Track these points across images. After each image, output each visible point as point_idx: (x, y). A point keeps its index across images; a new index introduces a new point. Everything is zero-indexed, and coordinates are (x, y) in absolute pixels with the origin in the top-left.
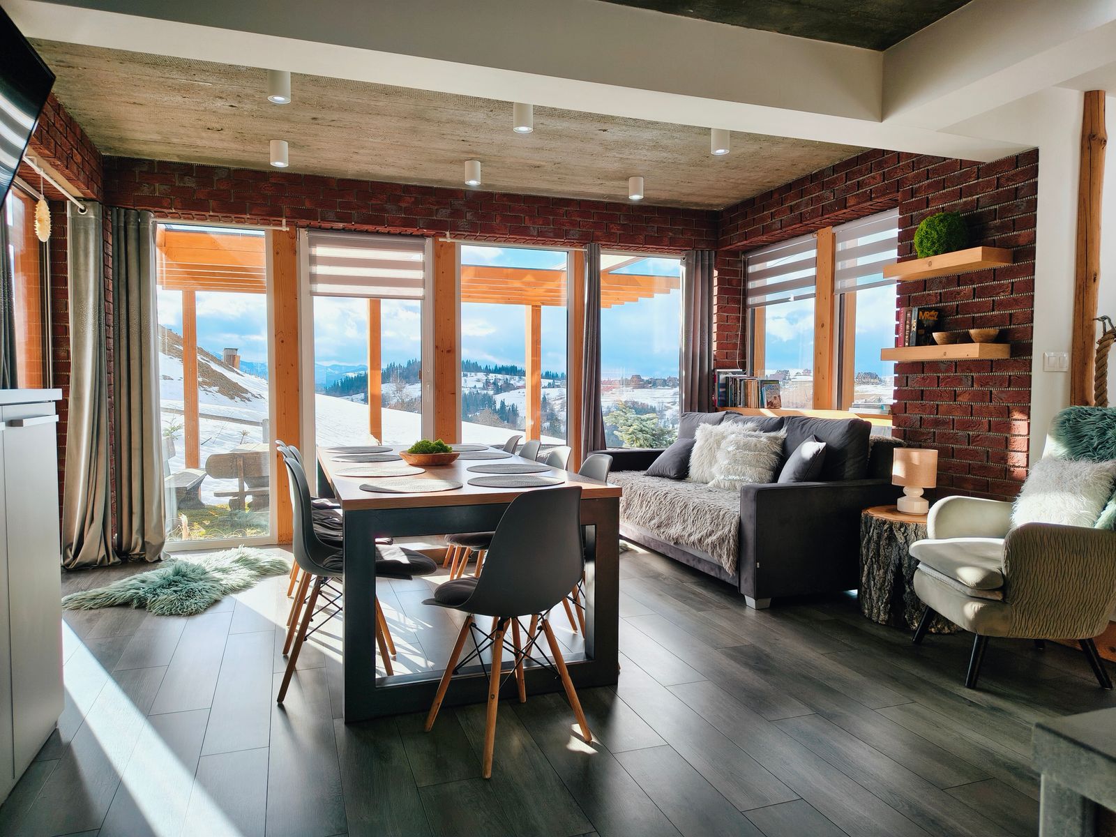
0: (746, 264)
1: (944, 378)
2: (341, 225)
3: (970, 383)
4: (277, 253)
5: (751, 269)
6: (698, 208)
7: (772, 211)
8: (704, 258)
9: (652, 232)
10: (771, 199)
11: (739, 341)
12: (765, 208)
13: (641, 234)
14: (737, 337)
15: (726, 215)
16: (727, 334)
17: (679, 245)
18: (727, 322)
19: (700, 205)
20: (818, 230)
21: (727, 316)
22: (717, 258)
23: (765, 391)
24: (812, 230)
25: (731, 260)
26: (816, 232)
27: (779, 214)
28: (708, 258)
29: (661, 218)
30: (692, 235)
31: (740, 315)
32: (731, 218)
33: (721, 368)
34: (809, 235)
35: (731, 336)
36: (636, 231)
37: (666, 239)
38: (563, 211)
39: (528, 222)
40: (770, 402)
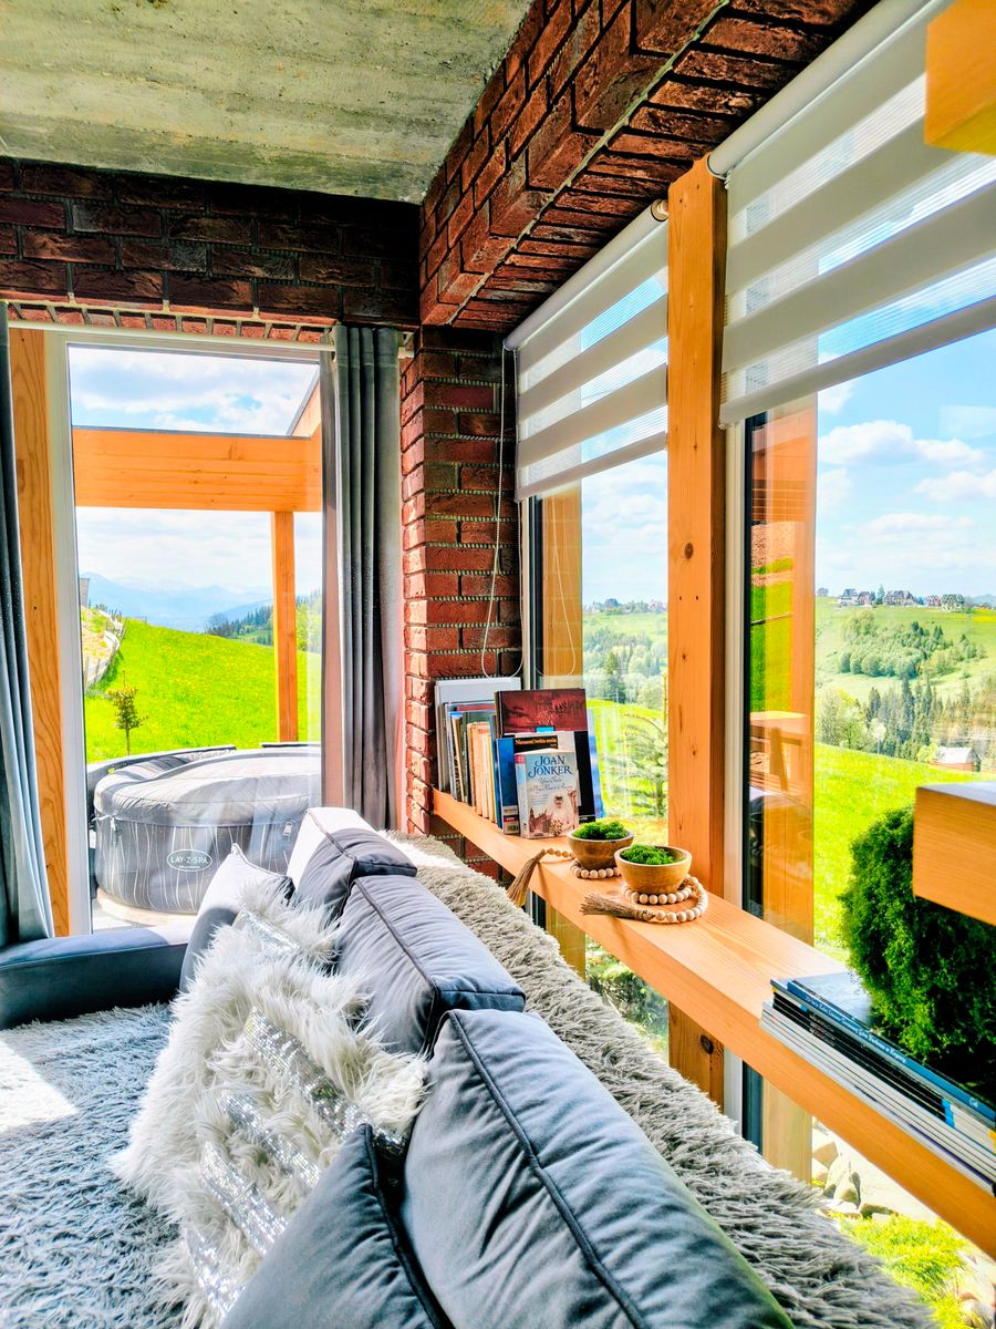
0: (511, 367)
6: (349, 192)
7: (508, 135)
8: (369, 348)
9: (192, 263)
10: (506, 88)
11: (495, 597)
12: (493, 133)
13: (151, 270)
14: (489, 585)
15: (429, 211)
16: (460, 577)
17: (289, 306)
18: (459, 541)
19: (341, 174)
20: (668, 185)
21: (459, 524)
22: (422, 351)
23: (524, 775)
24: (648, 190)
25: (466, 357)
26: (663, 196)
27: (523, 131)
28: (384, 349)
29: (225, 217)
30: (331, 275)
31: (498, 520)
32: (435, 210)
33: (443, 677)
34: (645, 217)
35: (471, 583)
36: (131, 259)
37: (243, 288)
40: (543, 816)
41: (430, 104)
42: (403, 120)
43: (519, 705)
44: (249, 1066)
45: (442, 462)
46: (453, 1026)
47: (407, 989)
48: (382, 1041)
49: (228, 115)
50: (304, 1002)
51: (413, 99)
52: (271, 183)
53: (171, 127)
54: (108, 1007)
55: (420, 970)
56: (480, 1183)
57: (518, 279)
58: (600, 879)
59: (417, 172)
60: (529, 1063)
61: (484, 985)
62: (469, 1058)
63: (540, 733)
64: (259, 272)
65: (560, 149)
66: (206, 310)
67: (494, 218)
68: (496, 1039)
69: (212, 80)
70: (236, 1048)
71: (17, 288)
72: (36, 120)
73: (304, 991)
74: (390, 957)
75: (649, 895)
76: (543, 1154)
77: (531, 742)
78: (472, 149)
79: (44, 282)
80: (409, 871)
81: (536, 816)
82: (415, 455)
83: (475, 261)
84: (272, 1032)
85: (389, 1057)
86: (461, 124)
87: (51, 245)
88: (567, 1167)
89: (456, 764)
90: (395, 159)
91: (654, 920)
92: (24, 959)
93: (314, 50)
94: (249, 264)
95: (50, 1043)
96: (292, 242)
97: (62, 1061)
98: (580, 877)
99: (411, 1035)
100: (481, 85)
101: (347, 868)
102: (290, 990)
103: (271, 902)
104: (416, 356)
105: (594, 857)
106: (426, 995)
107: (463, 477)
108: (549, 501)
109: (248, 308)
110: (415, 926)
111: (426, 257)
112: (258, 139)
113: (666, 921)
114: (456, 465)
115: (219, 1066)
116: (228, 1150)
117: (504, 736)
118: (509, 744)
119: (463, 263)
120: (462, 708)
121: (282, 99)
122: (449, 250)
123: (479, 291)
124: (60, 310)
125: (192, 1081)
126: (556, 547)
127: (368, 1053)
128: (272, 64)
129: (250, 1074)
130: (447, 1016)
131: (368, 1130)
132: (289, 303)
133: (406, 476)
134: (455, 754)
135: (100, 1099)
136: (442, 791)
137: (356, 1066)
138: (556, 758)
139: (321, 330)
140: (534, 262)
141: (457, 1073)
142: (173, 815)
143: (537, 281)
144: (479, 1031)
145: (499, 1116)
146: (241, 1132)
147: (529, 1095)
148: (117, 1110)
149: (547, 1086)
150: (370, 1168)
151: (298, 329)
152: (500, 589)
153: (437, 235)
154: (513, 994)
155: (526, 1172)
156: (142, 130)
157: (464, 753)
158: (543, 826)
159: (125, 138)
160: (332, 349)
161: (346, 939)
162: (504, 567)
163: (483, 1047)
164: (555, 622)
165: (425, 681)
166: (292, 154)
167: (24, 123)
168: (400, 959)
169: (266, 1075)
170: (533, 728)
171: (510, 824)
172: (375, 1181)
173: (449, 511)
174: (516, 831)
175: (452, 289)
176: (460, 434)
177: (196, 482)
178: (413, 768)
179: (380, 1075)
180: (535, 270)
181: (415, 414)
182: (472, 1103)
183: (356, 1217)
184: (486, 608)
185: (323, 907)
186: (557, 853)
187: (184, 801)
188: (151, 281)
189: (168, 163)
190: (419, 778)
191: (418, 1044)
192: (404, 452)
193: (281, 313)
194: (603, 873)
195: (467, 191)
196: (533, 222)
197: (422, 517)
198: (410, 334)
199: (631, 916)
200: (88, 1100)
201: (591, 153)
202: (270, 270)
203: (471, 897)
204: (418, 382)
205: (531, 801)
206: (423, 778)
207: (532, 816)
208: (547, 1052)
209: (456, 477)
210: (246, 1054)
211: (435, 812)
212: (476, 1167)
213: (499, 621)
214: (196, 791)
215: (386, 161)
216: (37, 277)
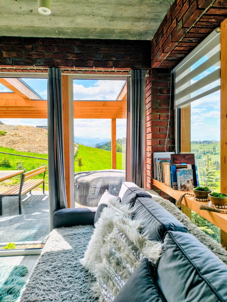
6: (135, 39)
7: (177, 17)
8: (139, 74)
9: (100, 57)
10: (176, 6)
11: (168, 132)
12: (173, 17)
13: (91, 60)
14: (167, 129)
15: (154, 41)
16: (160, 128)
17: (121, 66)
18: (160, 119)
19: (133, 35)
20: (220, 23)
21: (160, 115)
22: (151, 74)
23: (179, 175)
24: (214, 25)
25: (162, 75)
26: (219, 26)
27: (181, 15)
28: (142, 74)
29: (107, 47)
30: (130, 59)
31: (169, 114)
32: (156, 41)
33: (155, 152)
34: (214, 32)
35: (162, 129)
36: (87, 58)
37: (111, 63)
38: (30, 46)
39: (5, 54)
40: (184, 185)
41: (156, 14)
42: (149, 19)
43: (177, 158)
44: (114, 240)
45: (156, 100)
46: (169, 235)
47: (154, 225)
48: (149, 237)
49: (109, 22)
50: (127, 226)
51: (152, 13)
52: (117, 38)
53: (96, 27)
54: (79, 225)
55: (158, 220)
56: (183, 278)
57: (177, 54)
58: (203, 201)
59: (152, 32)
60: (193, 246)
61: (176, 225)
62: (175, 243)
63: (182, 165)
64: (114, 59)
65: (193, 15)
66: (102, 68)
67: (173, 38)
68: (183, 239)
69: (106, 14)
70: (111, 235)
71: (63, 66)
72: (68, 29)
73: (127, 223)
74: (149, 217)
75: (219, 206)
76: (202, 271)
77: (180, 167)
78: (166, 23)
79: (69, 64)
80: (150, 197)
81: (182, 185)
82: (149, 99)
83: (167, 50)
84: (120, 232)
85: (151, 242)
86: (163, 18)
87: (70, 56)
88: (211, 276)
89: (159, 173)
90: (147, 29)
91: (222, 212)
92: (61, 212)
93: (130, 3)
94: (112, 57)
95: (66, 232)
96: (122, 51)
97: (69, 236)
98: (197, 200)
99: (156, 236)
100: (169, 7)
101: (135, 195)
102: (124, 223)
103: (116, 203)
104: (150, 76)
105: (201, 195)
106: (160, 226)
107: (161, 104)
108: (182, 109)
109: (112, 67)
110: (154, 209)
111: (153, 52)
112: (115, 28)
113: (225, 213)
114: (159, 101)
115: (107, 240)
116: (109, 261)
117: (173, 165)
118: (175, 167)
119: (163, 50)
120: (161, 159)
121: (122, 17)
122: (159, 49)
123: (167, 58)
124: (72, 70)
125: (100, 243)
126: (184, 120)
127: (145, 240)
128: (120, 8)
129: (115, 242)
130: (168, 232)
131: (146, 260)
132: (121, 65)
133: (146, 105)
134: (159, 170)
135: (77, 246)
136: (155, 179)
137: (142, 243)
138: (188, 171)
139: (127, 72)
140: (182, 49)
141: (172, 247)
142: (90, 184)
143: (182, 54)
144: (177, 237)
145: (186, 260)
146: (112, 257)
147: (194, 255)
148: (81, 249)
149: (199, 253)
150: (148, 269)
151: (122, 72)
152: (170, 130)
153: (156, 46)
154: (184, 228)
155: (197, 276)
156: (90, 28)
157: (161, 170)
158: (184, 188)
159: (87, 30)
160: (130, 75)
161: (135, 212)
162: (171, 125)
163: (178, 241)
164: (184, 139)
165: (151, 153)
166: (123, 30)
167: (66, 30)
168: (151, 217)
169: (119, 243)
170: (181, 163)
171: (175, 187)
172: (150, 273)
173: (157, 112)
174: (176, 189)
175: (160, 58)
176: (160, 93)
177: (96, 112)
178: (147, 174)
179: (149, 246)
180: (181, 51)
181: (149, 90)
182: (177, 255)
183: (146, 282)
184: (166, 135)
185: (129, 204)
186: (189, 194)
187: (92, 181)
188: (91, 62)
189: (95, 36)
190: (149, 176)
191: (159, 239)
192: (146, 99)
193: (119, 68)
194: (204, 200)
195: (165, 34)
196: (183, 37)
197: (150, 114)
198: (148, 71)
199: (214, 211)
200: (74, 246)
201: (201, 16)
202: (117, 58)
203: (165, 205)
204: (150, 82)
205: (181, 181)
206: (150, 176)
207: (181, 185)
208: (197, 244)
209: (159, 104)
210: (113, 237)
211: (153, 185)
212: (181, 273)
213: (169, 138)
214: (95, 179)
215: (144, 30)
216: (67, 63)
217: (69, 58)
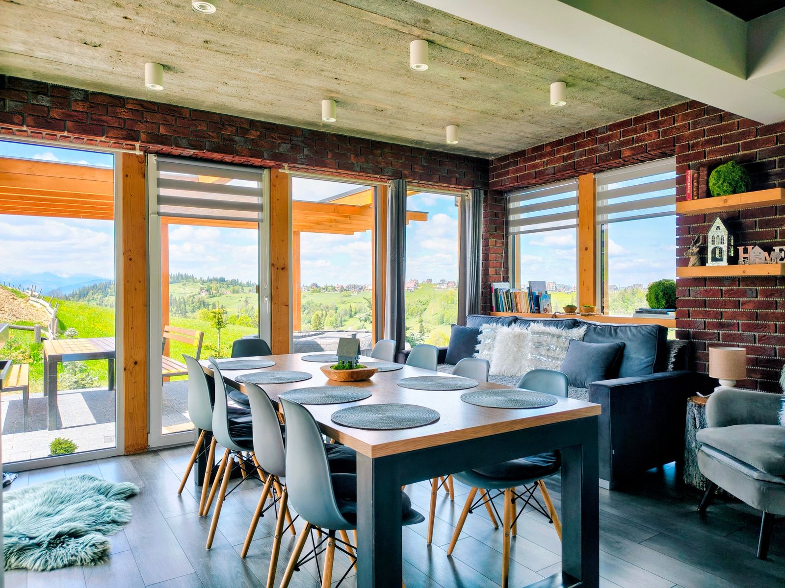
1: (728, 291)
2: (191, 152)
3: (755, 294)
4: (127, 176)
5: (512, 205)
9: (443, 173)
10: (543, 150)
11: (503, 261)
13: (436, 174)
14: (502, 258)
15: (495, 163)
16: (496, 255)
18: (496, 246)
20: (579, 175)
21: (496, 241)
23: (542, 299)
25: (497, 198)
26: (576, 177)
29: (451, 162)
30: (472, 177)
31: (504, 241)
35: (498, 257)
36: (433, 172)
37: (454, 180)
38: (379, 152)
39: (353, 160)
40: (546, 308)
64: (457, 176)
71: (410, 178)
78: (523, 156)
87: (417, 168)
90: (498, 154)
94: (455, 173)
96: (464, 168)
114: (495, 226)
132: (463, 183)
136: (496, 311)
157: (509, 300)
158: (546, 310)
160: (468, 194)
165: (486, 284)
173: (494, 238)
174: (539, 313)
176: (496, 217)
184: (501, 264)
188: (436, 177)
197: (486, 239)
205: (543, 305)
207: (544, 308)
209: (495, 229)
213: (504, 268)
215: (494, 153)
216: (414, 175)
217: (416, 170)
